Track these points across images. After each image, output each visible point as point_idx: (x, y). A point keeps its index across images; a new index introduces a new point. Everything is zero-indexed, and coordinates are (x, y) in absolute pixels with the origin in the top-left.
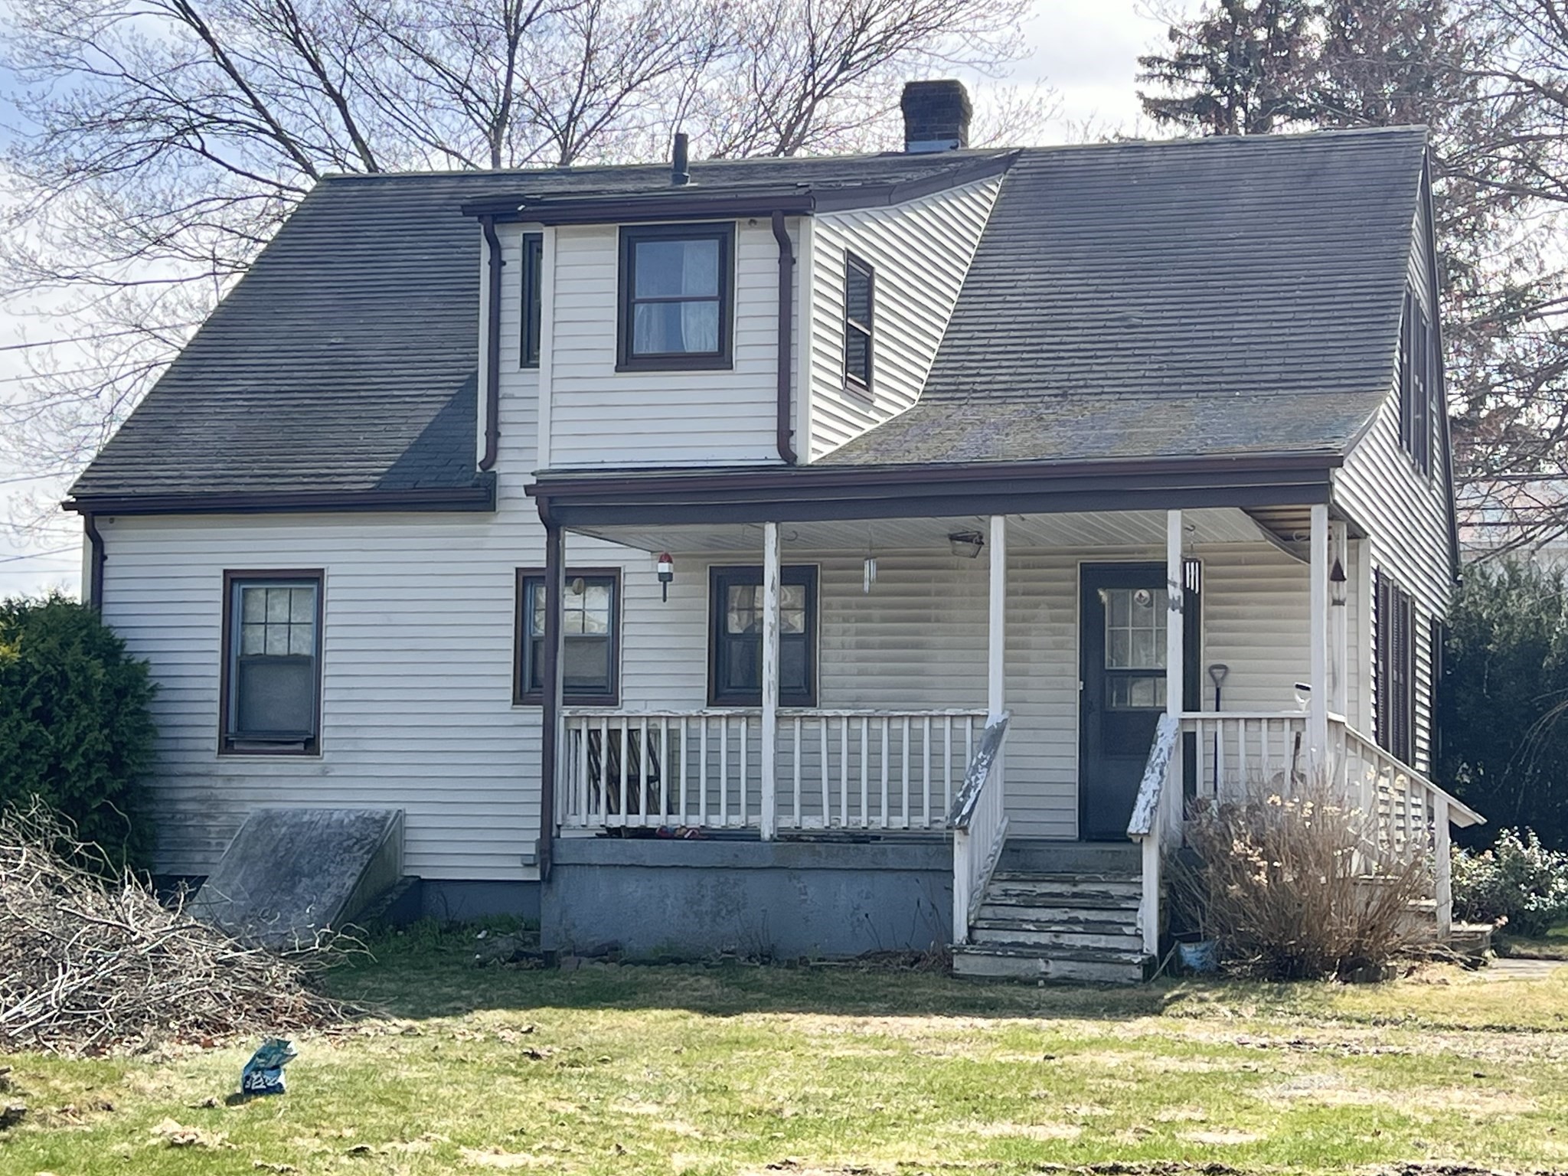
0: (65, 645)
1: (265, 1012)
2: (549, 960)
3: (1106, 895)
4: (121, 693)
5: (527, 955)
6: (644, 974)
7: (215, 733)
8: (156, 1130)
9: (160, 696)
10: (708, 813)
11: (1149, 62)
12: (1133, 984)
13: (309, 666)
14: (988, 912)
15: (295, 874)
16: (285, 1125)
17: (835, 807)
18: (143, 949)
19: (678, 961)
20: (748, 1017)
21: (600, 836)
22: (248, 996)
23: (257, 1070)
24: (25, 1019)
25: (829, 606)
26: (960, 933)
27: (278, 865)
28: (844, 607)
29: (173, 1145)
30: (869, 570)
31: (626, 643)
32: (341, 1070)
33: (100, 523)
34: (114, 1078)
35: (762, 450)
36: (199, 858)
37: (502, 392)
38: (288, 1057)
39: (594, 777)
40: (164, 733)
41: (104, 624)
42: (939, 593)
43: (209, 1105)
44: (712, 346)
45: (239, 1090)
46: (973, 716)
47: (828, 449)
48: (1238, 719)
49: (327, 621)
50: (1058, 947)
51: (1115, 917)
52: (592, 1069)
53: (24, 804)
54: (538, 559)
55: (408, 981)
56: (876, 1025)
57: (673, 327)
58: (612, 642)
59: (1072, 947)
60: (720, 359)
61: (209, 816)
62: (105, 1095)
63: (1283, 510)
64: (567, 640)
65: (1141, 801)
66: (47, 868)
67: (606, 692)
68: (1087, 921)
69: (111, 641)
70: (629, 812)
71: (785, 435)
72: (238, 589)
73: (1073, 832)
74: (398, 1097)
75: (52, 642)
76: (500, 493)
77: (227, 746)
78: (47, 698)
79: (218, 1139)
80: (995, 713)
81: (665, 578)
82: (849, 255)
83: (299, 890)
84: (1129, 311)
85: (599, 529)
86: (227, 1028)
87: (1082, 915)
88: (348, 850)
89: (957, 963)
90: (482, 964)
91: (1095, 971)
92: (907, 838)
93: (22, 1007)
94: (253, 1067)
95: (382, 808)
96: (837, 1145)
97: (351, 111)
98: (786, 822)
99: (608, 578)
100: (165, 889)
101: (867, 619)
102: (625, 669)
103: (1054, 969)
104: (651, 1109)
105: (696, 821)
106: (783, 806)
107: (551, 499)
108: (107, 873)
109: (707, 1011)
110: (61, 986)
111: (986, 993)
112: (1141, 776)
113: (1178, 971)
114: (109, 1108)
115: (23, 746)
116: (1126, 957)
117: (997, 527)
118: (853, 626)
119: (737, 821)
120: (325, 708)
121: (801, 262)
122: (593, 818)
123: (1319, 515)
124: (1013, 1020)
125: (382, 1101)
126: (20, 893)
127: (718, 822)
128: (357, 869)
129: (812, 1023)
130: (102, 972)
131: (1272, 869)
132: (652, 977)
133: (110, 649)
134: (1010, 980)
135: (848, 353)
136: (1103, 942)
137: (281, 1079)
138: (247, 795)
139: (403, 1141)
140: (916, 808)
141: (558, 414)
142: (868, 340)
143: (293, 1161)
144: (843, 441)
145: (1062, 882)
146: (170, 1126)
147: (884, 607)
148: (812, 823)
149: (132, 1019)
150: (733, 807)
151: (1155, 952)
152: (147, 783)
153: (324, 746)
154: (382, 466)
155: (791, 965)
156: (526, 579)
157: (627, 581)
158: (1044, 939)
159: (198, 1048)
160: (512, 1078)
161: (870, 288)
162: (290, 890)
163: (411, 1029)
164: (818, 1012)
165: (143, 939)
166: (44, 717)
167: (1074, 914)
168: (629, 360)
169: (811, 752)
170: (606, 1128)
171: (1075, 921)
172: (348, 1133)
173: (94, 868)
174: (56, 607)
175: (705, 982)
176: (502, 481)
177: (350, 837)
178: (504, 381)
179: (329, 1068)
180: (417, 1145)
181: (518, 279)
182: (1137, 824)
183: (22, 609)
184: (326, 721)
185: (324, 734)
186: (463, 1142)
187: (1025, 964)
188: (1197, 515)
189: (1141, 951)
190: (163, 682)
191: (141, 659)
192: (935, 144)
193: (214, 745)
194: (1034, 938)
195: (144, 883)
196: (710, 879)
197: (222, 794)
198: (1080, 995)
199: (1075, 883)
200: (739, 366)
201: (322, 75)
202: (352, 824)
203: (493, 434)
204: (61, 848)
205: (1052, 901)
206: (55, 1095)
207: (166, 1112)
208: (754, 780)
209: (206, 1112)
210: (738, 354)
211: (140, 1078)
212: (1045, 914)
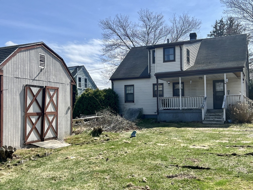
0: (110, 93)
1: (132, 128)
2: (159, 122)
3: (219, 115)
4: (116, 97)
5: (157, 122)
6: (169, 124)
7: (124, 101)
8: (123, 141)
9: (119, 97)
10: (174, 107)
11: (208, 35)
12: (223, 124)
13: (133, 94)
14: (206, 117)
15: (133, 114)
16: (137, 140)
17: (188, 106)
18: (120, 122)
19: (172, 122)
20: (182, 128)
21: (163, 110)
22: (130, 126)
23: (133, 134)
24: (109, 129)
25: (185, 86)
26: (203, 119)
27: (131, 113)
28: (187, 86)
29: (125, 143)
30: (191, 81)
31: (164, 91)
32: (141, 134)
33: (113, 81)
34: (118, 135)
35: (178, 69)
36: (123, 113)
37: (151, 66)
38: (136, 133)
39: (162, 104)
40: (120, 101)
41: (114, 90)
42: (197, 84)
43: (128, 138)
44: (173, 59)
45: (131, 136)
46: (203, 96)
47: (186, 69)
48: (233, 96)
49: (135, 90)
50: (214, 120)
51: (220, 117)
52: (168, 134)
53: (108, 107)
54: (156, 82)
55: (145, 125)
56: (197, 129)
57: (169, 57)
58: (163, 91)
59: (216, 120)
60: (174, 60)
61: (124, 109)
62: (117, 137)
63: (237, 73)
64: (159, 90)
65: (223, 104)
66: (110, 114)
67: (162, 95)
68: (217, 118)
69: (114, 92)
70: (166, 107)
71: (181, 68)
72: (126, 87)
73: (213, 108)
74: (147, 137)
75: (109, 92)
76: (151, 76)
77: (125, 102)
78: (109, 98)
79: (130, 142)
80: (205, 96)
81: (169, 83)
82: (187, 49)
83: (133, 116)
84: (216, 54)
85: (162, 79)
86: (129, 129)
87: (216, 117)
88: (137, 112)
89: (203, 122)
90: (152, 123)
91: (219, 123)
92: (196, 109)
93: (108, 128)
94: (132, 134)
95: (140, 108)
96: (200, 143)
97: (133, 43)
98: (183, 108)
99: (162, 84)
100: (122, 116)
101: (190, 87)
102: (164, 93)
103: (214, 123)
104: (176, 139)
105: (173, 108)
106: (182, 106)
107: (157, 76)
108: (116, 114)
109: (178, 127)
110: (112, 125)
111: (207, 125)
112: (223, 102)
113: (228, 123)
114: (118, 138)
115: (107, 102)
116: (222, 121)
117: (205, 76)
118: (188, 88)
119: (177, 108)
120: (135, 98)
121: (182, 50)
122: (162, 108)
123: (242, 73)
124: (212, 128)
125: (146, 138)
126: (108, 116)
127: (175, 108)
128: (138, 114)
129: (190, 129)
130: (116, 124)
131: (239, 111)
132: (170, 124)
133: (114, 93)
134: (209, 124)
135: (187, 59)
136: (219, 120)
137: (135, 135)
138: (128, 107)
139: (150, 142)
140: (197, 106)
141: (157, 67)
142: (189, 58)
143: (138, 145)
144: (187, 68)
145: (214, 113)
146: (125, 140)
147: (191, 86)
148: (185, 108)
149: (119, 129)
150: (177, 107)
151: (225, 121)
152: (118, 106)
153: (135, 102)
154: (140, 74)
155: (184, 123)
156: (154, 85)
157: (164, 84)
158: (212, 119)
159: (126, 132)
160: (159, 135)
161: (189, 53)
162: (132, 116)
163: (147, 129)
164: (190, 127)
165: (120, 121)
166: (109, 100)
167: (215, 117)
168: (164, 61)
169: (185, 101)
170: (172, 141)
171: (216, 118)
172: (144, 141)
173: (115, 113)
174: (109, 89)
175: (176, 124)
176: (151, 75)
177: (138, 110)
178: (151, 65)
179: (140, 134)
180: (151, 143)
181: (152, 55)
182: (223, 107)
183: (106, 90)
184: (135, 99)
185: (135, 101)
186: (156, 142)
187: (211, 122)
188: (228, 74)
189: (224, 121)
190: (120, 96)
191: (117, 94)
192: (193, 39)
193: (124, 102)
194: (211, 119)
195: (120, 115)
196: (175, 114)
197: (125, 107)
198: (218, 125)
199: (215, 114)
200: (176, 61)
201: (130, 40)
202: (138, 109)
203: (150, 70)
204: (111, 112)
205: (213, 115)
206: (112, 137)
207: (124, 139)
208: (179, 104)
209: (128, 139)
210: (176, 60)
211: (120, 135)
212: (212, 117)
